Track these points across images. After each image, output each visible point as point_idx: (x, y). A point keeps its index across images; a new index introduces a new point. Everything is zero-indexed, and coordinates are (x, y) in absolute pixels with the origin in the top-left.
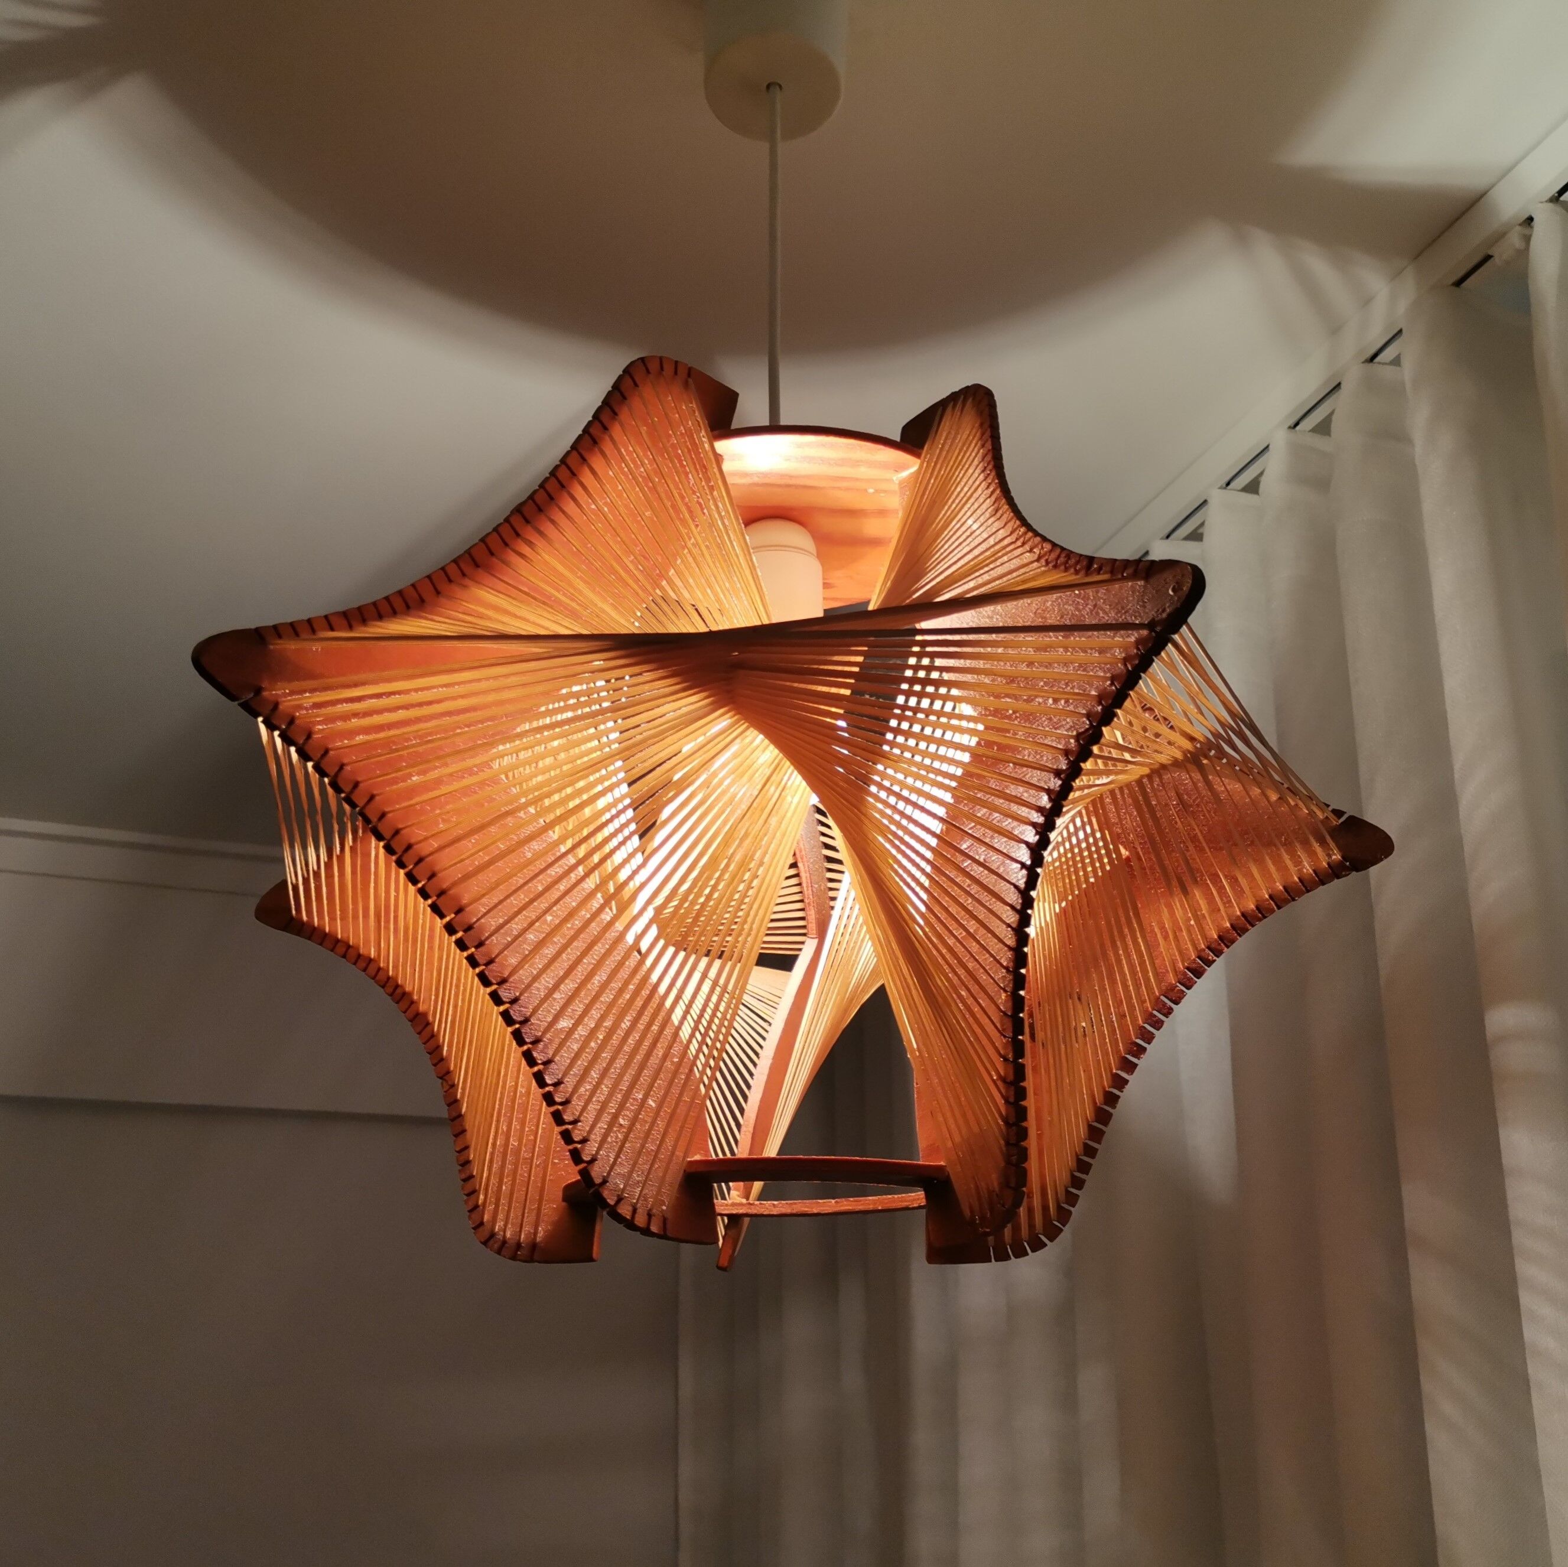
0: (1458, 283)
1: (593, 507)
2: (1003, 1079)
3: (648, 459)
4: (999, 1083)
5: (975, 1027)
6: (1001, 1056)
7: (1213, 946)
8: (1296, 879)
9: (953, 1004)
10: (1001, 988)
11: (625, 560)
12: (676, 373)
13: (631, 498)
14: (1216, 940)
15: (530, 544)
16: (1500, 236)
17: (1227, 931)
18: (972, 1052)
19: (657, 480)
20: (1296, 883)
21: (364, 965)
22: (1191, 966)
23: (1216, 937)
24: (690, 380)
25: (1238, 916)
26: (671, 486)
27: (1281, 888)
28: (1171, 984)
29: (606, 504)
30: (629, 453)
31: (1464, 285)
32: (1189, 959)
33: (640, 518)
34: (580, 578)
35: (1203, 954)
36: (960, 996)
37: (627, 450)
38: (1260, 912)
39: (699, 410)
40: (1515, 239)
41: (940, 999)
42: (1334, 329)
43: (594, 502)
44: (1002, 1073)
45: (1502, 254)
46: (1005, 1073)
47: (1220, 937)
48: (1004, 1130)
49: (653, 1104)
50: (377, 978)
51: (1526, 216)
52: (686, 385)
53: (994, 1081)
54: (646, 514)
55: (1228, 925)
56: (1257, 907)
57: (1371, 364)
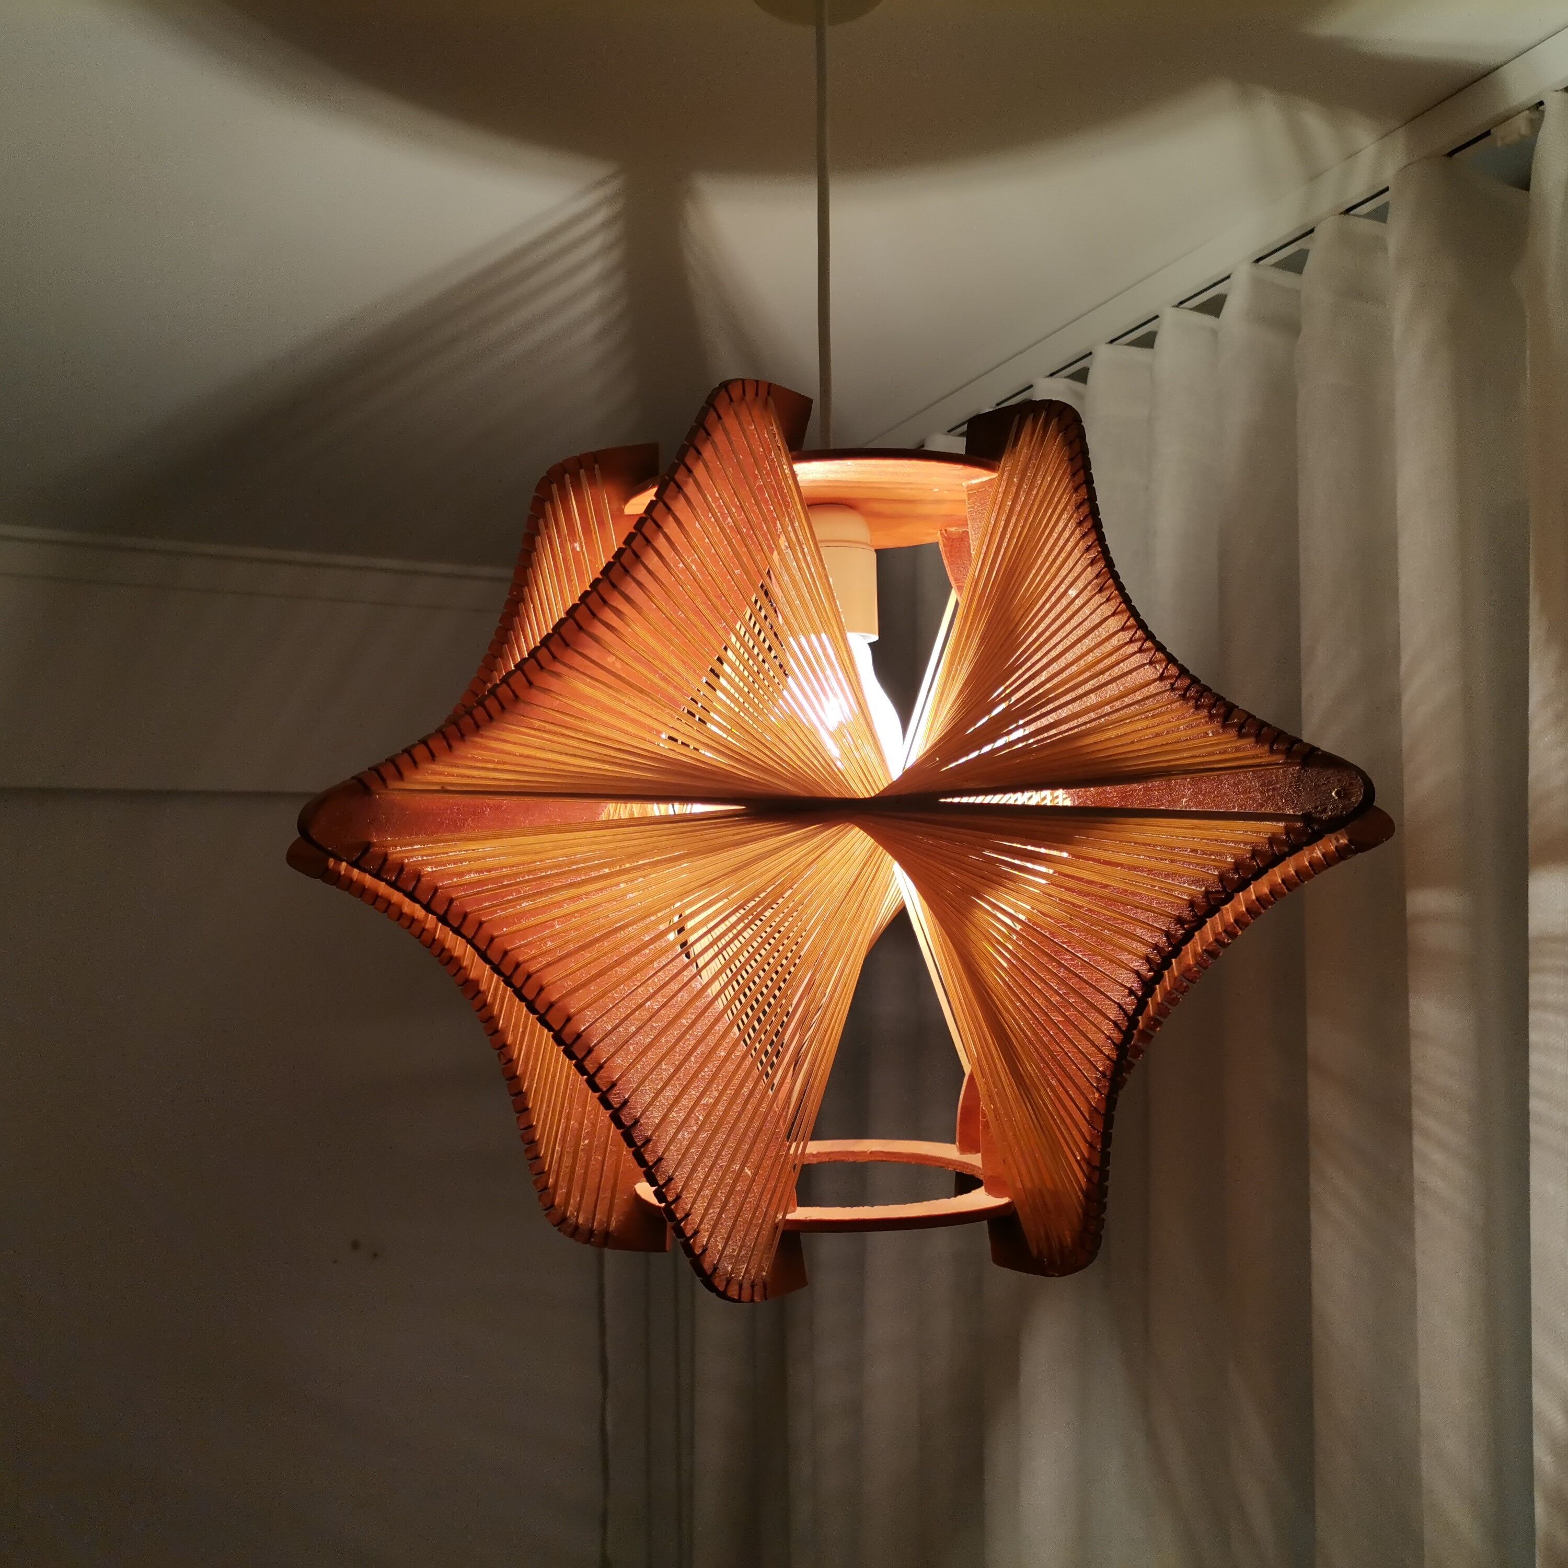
0: (1451, 154)
1: (681, 565)
2: (1088, 1162)
3: (736, 507)
4: (1082, 1163)
5: (1063, 1113)
6: (1086, 1141)
7: (1229, 929)
8: (1307, 863)
9: (1042, 1090)
10: (1094, 1087)
11: (717, 628)
12: (757, 395)
13: (720, 553)
14: (1232, 923)
15: (618, 613)
16: (1506, 118)
17: (1242, 914)
18: (1058, 1134)
19: (745, 530)
20: (1306, 867)
21: (407, 924)
22: (1208, 948)
23: (1232, 921)
24: (770, 400)
25: (1253, 901)
26: (760, 537)
27: (1293, 872)
28: (1189, 965)
29: (693, 561)
30: (715, 500)
31: (1456, 155)
32: (1207, 942)
33: (729, 577)
34: (673, 652)
35: (1219, 937)
36: (1050, 1085)
37: (713, 496)
38: (1273, 896)
39: (780, 436)
40: (1521, 124)
41: (1028, 1081)
42: (1313, 176)
43: (682, 560)
44: (1086, 1155)
45: (1506, 135)
46: (1089, 1156)
47: (1235, 921)
48: (1083, 1202)
49: (749, 1173)
50: (422, 938)
51: (1539, 101)
52: (766, 404)
53: (1077, 1161)
54: (736, 572)
55: (1244, 909)
56: (1270, 892)
57: (1347, 216)
